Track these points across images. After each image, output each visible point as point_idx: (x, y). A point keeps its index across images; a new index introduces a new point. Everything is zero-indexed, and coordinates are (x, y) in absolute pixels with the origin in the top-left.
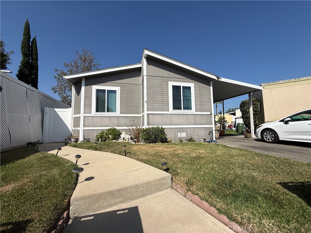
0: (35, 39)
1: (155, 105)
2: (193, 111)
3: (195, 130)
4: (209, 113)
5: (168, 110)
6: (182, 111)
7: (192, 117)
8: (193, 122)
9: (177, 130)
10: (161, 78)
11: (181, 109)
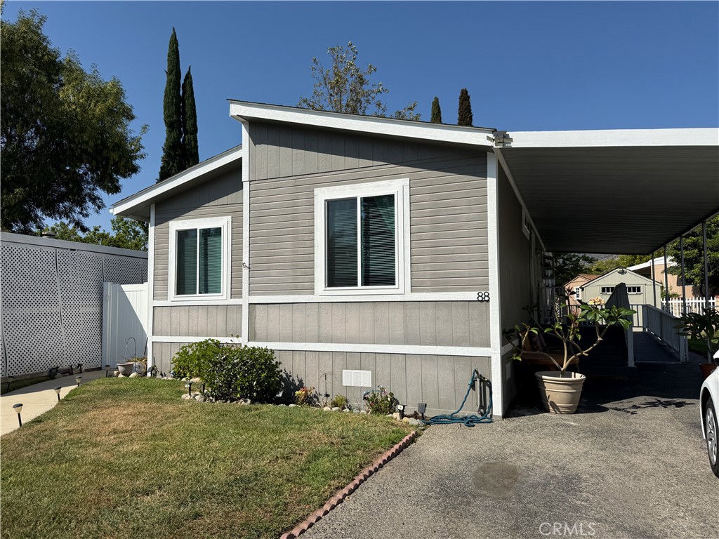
0: (188, 76)
1: (274, 273)
2: (401, 289)
3: (408, 362)
4: (473, 296)
5: (311, 290)
6: (360, 292)
7: (398, 314)
8: (399, 332)
9: (339, 359)
10: (290, 182)
11: (356, 285)
